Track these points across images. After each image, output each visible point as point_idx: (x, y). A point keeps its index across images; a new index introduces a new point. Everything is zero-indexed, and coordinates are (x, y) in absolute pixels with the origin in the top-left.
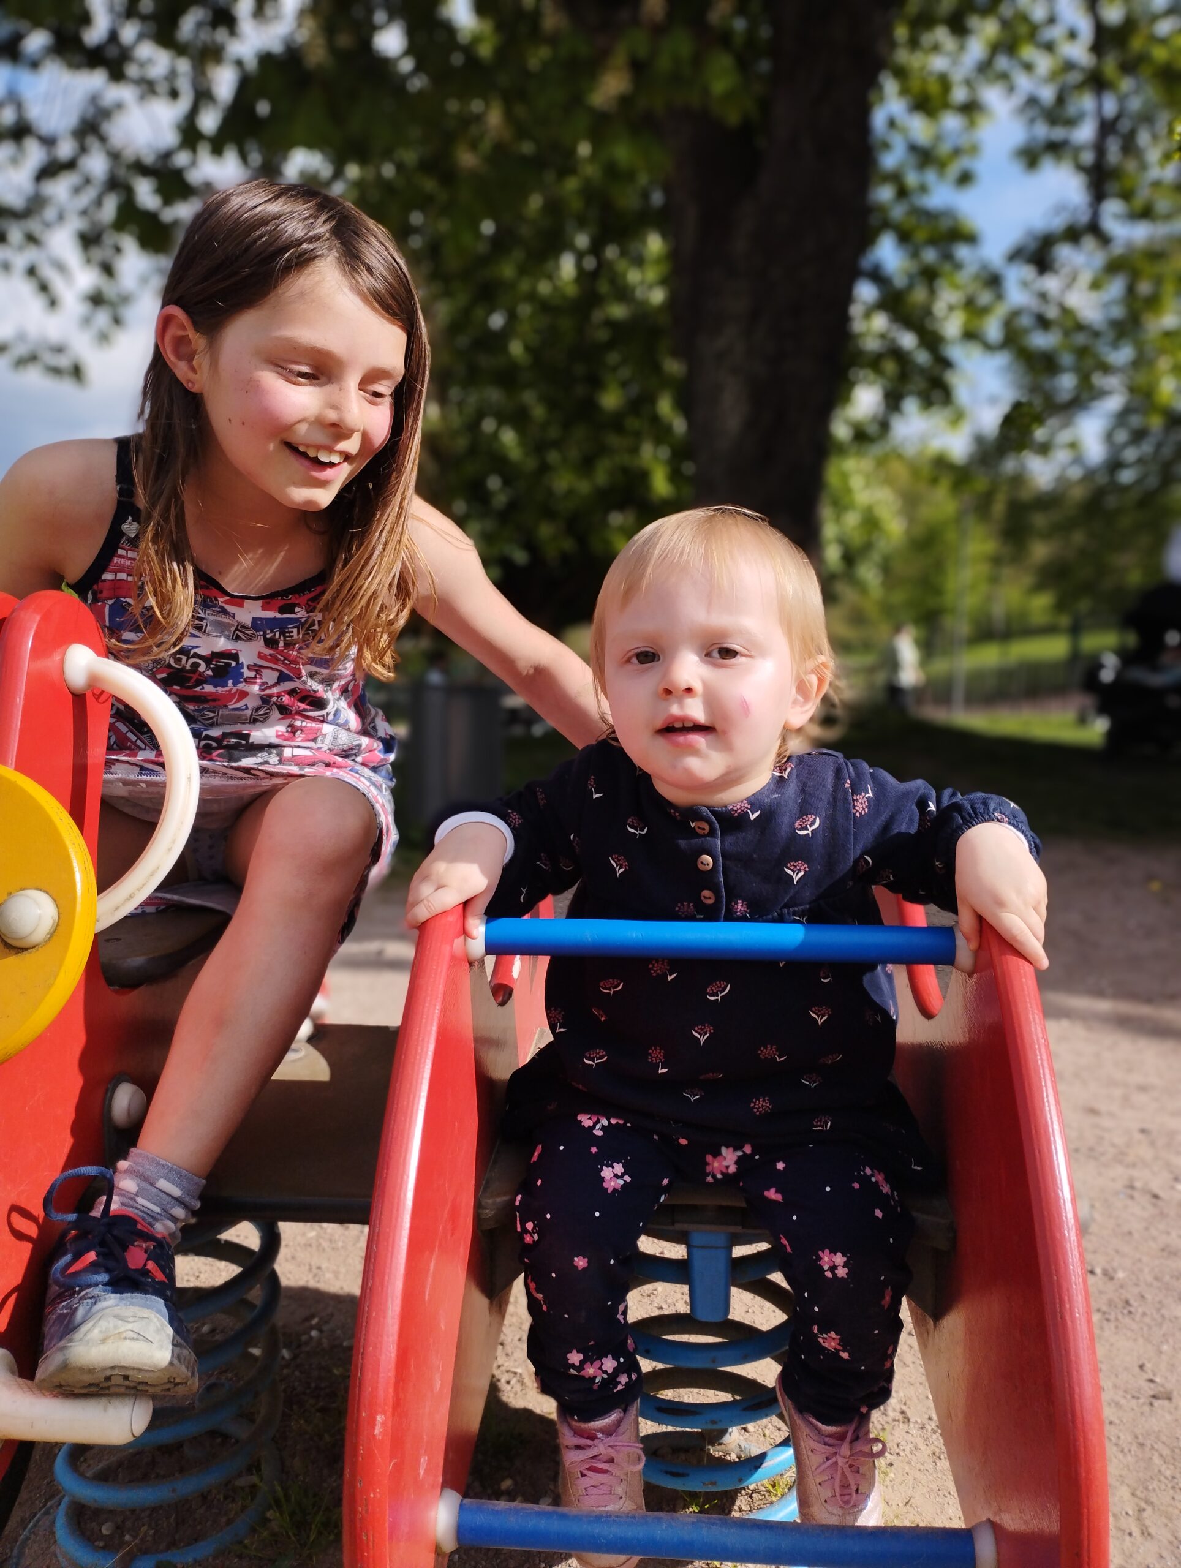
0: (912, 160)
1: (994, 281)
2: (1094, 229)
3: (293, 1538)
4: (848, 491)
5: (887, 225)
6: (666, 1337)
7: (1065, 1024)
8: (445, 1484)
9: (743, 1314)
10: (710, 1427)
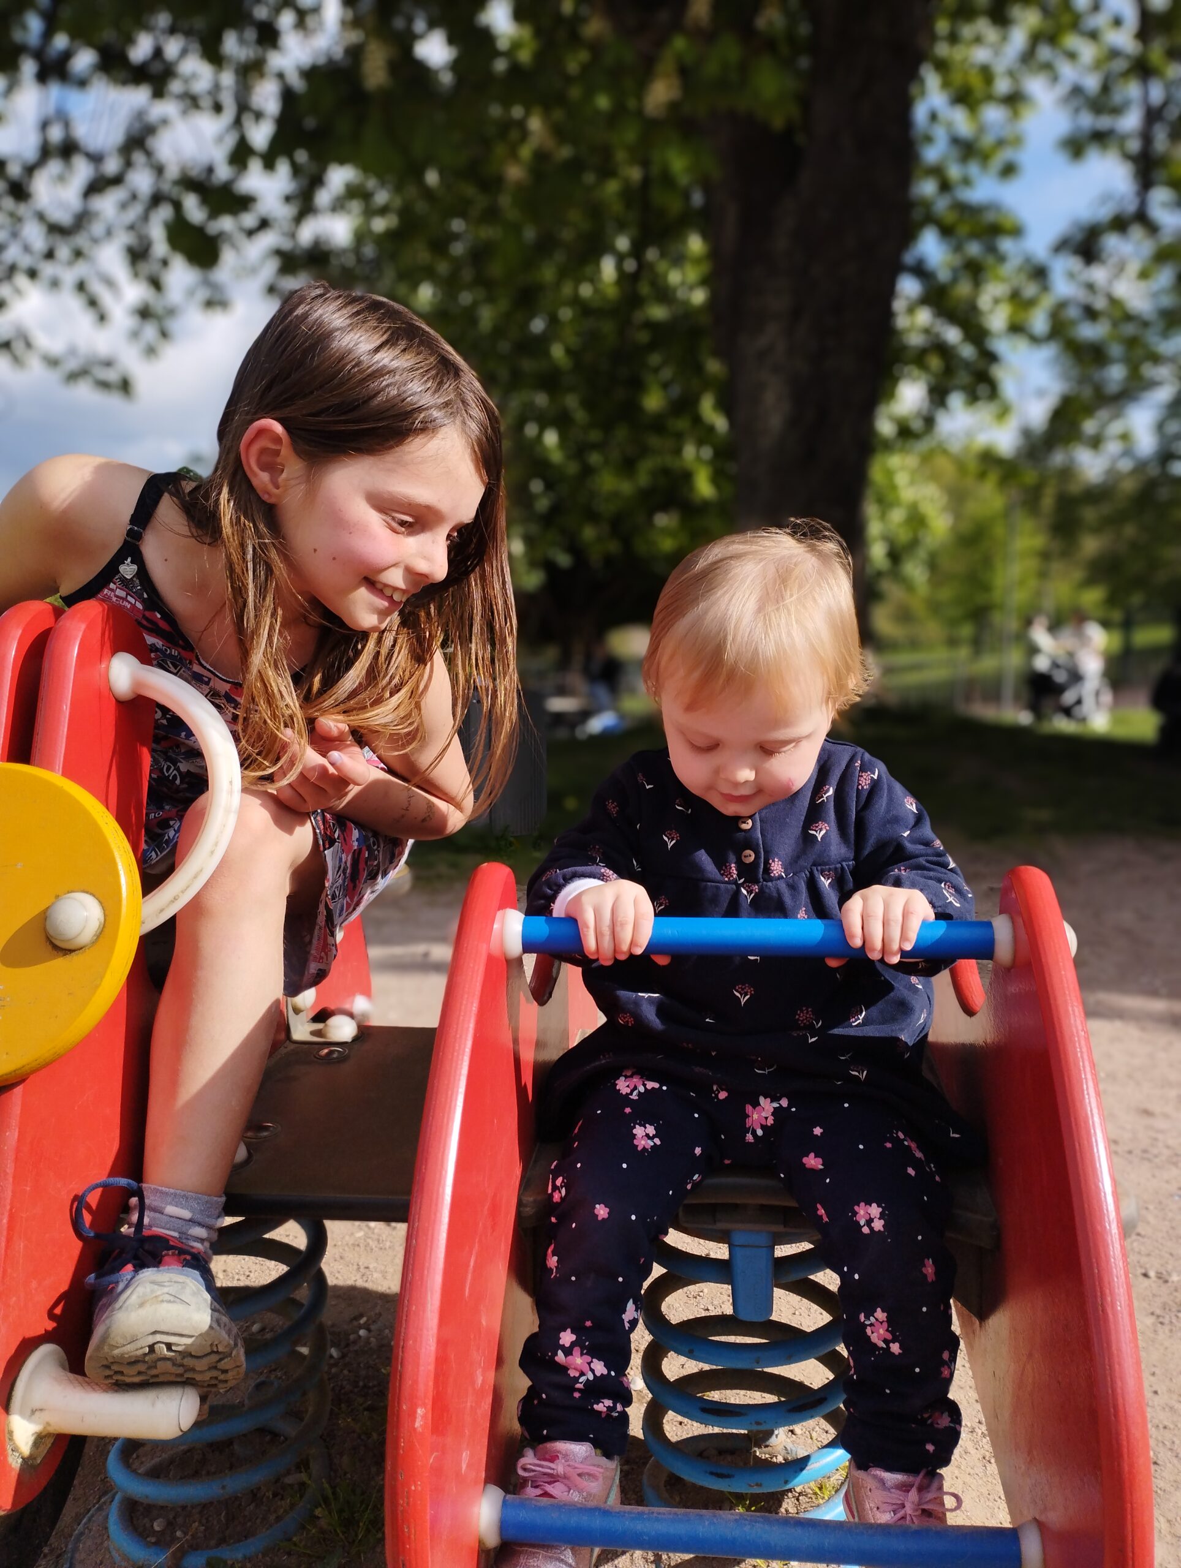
0: (955, 153)
1: (1040, 273)
2: (1142, 218)
3: (341, 1535)
4: (893, 487)
5: (930, 219)
6: (710, 1338)
7: (1118, 1025)
8: (487, 1481)
9: (790, 1317)
10: (755, 1428)
